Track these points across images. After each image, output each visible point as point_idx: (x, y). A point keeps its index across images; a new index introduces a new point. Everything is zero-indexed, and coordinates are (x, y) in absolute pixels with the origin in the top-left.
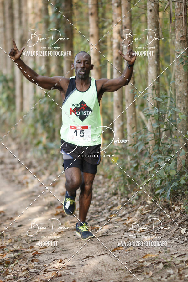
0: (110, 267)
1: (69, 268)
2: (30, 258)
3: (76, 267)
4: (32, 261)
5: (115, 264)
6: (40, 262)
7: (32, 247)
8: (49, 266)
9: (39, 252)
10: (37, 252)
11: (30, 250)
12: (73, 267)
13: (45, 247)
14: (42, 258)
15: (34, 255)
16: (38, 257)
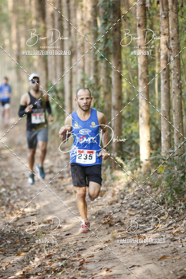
0: (157, 275)
1: (116, 276)
2: (77, 266)
3: (123, 276)
4: (80, 269)
5: (160, 273)
6: (87, 270)
7: (79, 256)
8: (96, 274)
9: (86, 260)
10: (84, 260)
11: (77, 258)
12: (119, 276)
13: (93, 256)
14: (89, 266)
15: (82, 264)
16: (85, 266)
